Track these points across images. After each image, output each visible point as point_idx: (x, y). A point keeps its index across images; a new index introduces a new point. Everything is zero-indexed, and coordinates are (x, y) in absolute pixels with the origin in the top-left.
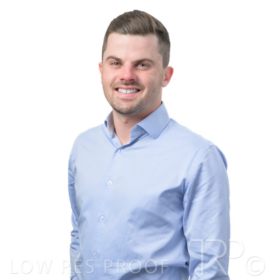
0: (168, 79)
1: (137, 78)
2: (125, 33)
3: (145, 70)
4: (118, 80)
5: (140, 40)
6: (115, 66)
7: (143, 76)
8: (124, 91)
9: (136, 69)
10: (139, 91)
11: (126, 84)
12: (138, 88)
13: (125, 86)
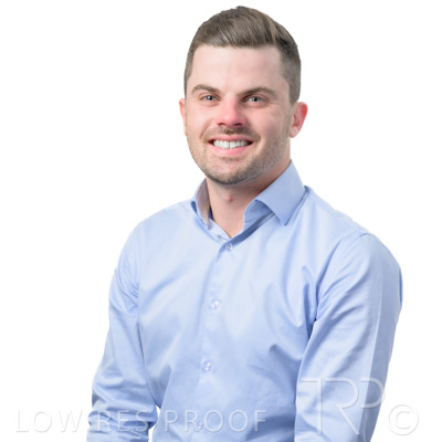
0: (298, 124)
1: (248, 122)
2: (224, 44)
3: (261, 107)
4: (214, 125)
5: (249, 55)
6: (209, 102)
7: (258, 117)
8: (225, 145)
9: (245, 107)
10: (250, 143)
11: (228, 132)
12: (249, 138)
13: (226, 136)
